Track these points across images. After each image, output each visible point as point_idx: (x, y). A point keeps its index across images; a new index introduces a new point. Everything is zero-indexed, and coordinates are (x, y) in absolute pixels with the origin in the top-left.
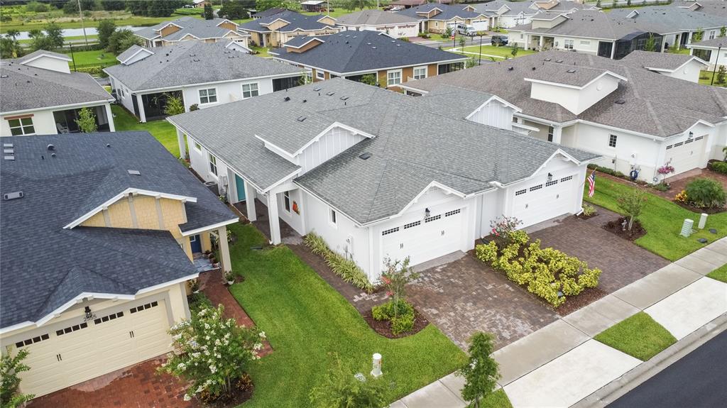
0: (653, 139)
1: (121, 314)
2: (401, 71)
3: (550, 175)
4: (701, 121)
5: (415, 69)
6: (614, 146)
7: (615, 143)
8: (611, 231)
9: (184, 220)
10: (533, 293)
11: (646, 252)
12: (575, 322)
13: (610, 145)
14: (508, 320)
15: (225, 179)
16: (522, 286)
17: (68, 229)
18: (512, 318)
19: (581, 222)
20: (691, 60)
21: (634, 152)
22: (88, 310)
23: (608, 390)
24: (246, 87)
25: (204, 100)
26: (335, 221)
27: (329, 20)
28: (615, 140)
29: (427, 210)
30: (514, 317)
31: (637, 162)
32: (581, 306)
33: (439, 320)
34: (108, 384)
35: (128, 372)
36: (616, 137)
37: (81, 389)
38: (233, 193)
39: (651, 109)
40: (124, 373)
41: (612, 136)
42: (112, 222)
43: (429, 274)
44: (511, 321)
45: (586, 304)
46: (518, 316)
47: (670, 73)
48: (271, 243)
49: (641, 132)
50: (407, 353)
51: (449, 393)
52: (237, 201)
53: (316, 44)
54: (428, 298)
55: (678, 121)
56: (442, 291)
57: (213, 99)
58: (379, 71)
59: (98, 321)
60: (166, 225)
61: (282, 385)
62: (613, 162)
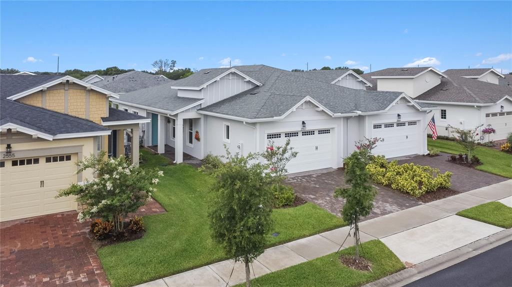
0: (474, 106)
1: (36, 161)
3: (399, 115)
4: (506, 97)
6: (445, 118)
7: (445, 116)
8: (454, 163)
9: (107, 115)
10: (397, 189)
11: (487, 173)
12: (437, 206)
13: (442, 118)
14: (377, 203)
15: (143, 125)
16: (386, 186)
18: (380, 202)
19: (429, 159)
20: (490, 71)
21: (461, 120)
22: (9, 146)
23: (478, 245)
26: (228, 138)
28: (445, 113)
29: (303, 123)
30: (382, 201)
31: (465, 128)
32: (440, 198)
33: (316, 201)
34: (9, 226)
35: (30, 220)
36: (445, 111)
38: (148, 137)
39: (468, 90)
40: (26, 221)
41: (442, 111)
42: (48, 105)
43: (306, 178)
44: (380, 204)
45: (444, 197)
46: (387, 202)
47: (477, 78)
48: (174, 162)
49: (464, 102)
50: (289, 217)
51: (328, 241)
52: (151, 145)
54: (305, 190)
55: (490, 97)
56: (317, 186)
59: (15, 163)
60: (91, 116)
61: (172, 231)
62: (447, 129)
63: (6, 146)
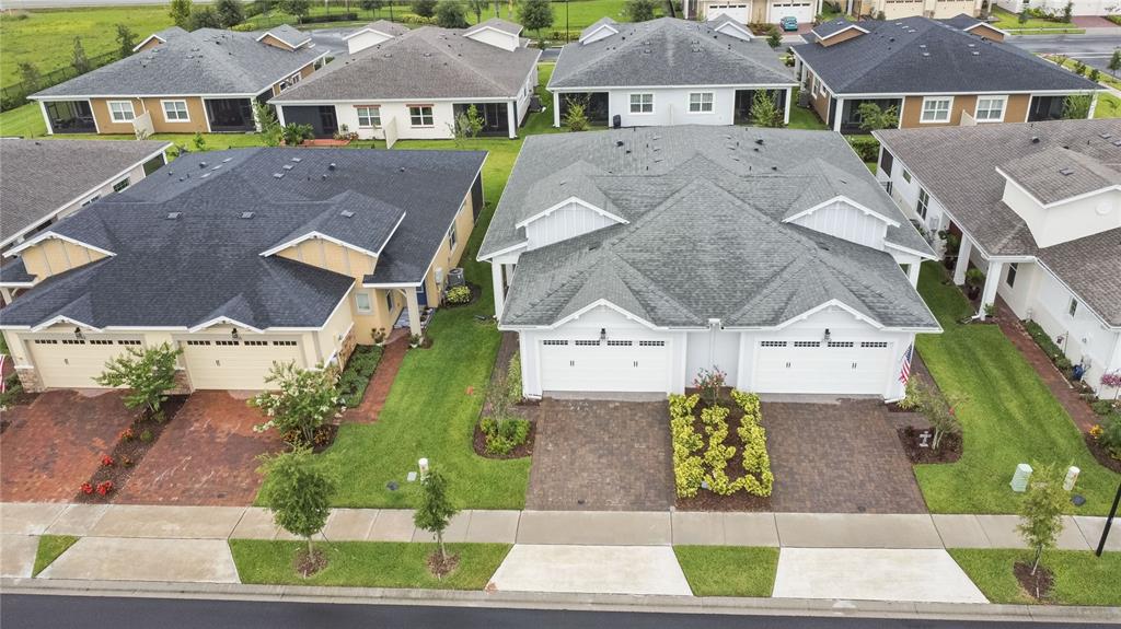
2: (952, 99)
5: (979, 98)
9: (371, 272)
17: (263, 256)
22: (235, 331)
24: (694, 98)
25: (635, 108)
37: (233, 395)
53: (854, 35)
57: (648, 108)
58: (907, 97)
63: (232, 331)
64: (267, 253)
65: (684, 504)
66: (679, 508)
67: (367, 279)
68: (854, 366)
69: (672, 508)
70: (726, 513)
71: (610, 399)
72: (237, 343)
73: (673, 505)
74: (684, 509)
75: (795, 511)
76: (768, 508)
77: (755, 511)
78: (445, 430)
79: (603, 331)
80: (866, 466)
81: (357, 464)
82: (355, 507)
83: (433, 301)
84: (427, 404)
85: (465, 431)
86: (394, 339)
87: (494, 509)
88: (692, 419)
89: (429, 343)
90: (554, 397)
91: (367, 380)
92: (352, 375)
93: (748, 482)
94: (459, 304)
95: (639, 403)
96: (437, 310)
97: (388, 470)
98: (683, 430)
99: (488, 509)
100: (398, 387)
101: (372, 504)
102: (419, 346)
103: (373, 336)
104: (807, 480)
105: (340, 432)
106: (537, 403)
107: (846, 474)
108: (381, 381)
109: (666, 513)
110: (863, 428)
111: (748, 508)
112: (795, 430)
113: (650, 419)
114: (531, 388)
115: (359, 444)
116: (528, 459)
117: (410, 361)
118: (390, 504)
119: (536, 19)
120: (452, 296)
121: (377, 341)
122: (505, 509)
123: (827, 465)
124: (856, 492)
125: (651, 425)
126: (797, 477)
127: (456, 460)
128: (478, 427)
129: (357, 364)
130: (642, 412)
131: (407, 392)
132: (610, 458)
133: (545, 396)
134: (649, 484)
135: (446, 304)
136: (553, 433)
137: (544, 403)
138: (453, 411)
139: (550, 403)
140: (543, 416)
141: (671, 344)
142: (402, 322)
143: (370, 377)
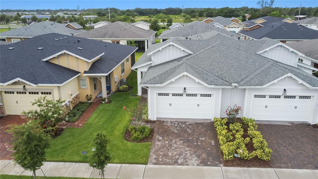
9: (87, 69)
17: (43, 61)
22: (24, 87)
27: (289, 21)
30: (196, 155)
43: (180, 124)
46: (199, 156)
48: (137, 95)
63: (23, 86)
64: (45, 60)
65: (227, 163)
66: (225, 166)
67: (85, 72)
68: (296, 107)
69: (222, 165)
70: (249, 168)
71: (187, 121)
72: (25, 93)
73: (222, 164)
74: (228, 166)
75: (284, 168)
76: (270, 167)
77: (264, 167)
78: (113, 131)
79: (185, 88)
80: (312, 149)
81: (70, 143)
82: (65, 162)
83: (114, 89)
84: (106, 122)
85: (121, 131)
86: (96, 101)
87: (132, 164)
88: (226, 127)
89: (110, 102)
90: (162, 120)
91: (81, 113)
92: (76, 111)
93: (258, 153)
94: (124, 91)
95: (200, 123)
96: (115, 92)
97: (83, 146)
98: (222, 132)
99: (130, 164)
100: (94, 115)
101: (73, 160)
102: (105, 103)
103: (86, 97)
104: (285, 154)
105: (65, 131)
106: (154, 122)
107: (303, 152)
108: (87, 114)
109: (219, 167)
110: (304, 134)
111: (260, 166)
112: (273, 134)
113: (205, 129)
114: (152, 116)
115: (72, 136)
116: (150, 143)
117: (101, 107)
118: (82, 160)
119: (155, 28)
120: (121, 88)
121: (88, 100)
122: (138, 164)
123: (293, 148)
124: (312, 160)
125: (206, 131)
126: (280, 153)
127: (116, 143)
128: (127, 130)
129: (78, 108)
130: (202, 126)
131: (98, 117)
132: (188, 143)
133: (158, 119)
134: (209, 154)
135: (118, 91)
136: (162, 133)
137: (157, 122)
138: (117, 124)
139: (160, 122)
140: (157, 127)
141: (215, 95)
142: (100, 95)
143: (83, 112)
